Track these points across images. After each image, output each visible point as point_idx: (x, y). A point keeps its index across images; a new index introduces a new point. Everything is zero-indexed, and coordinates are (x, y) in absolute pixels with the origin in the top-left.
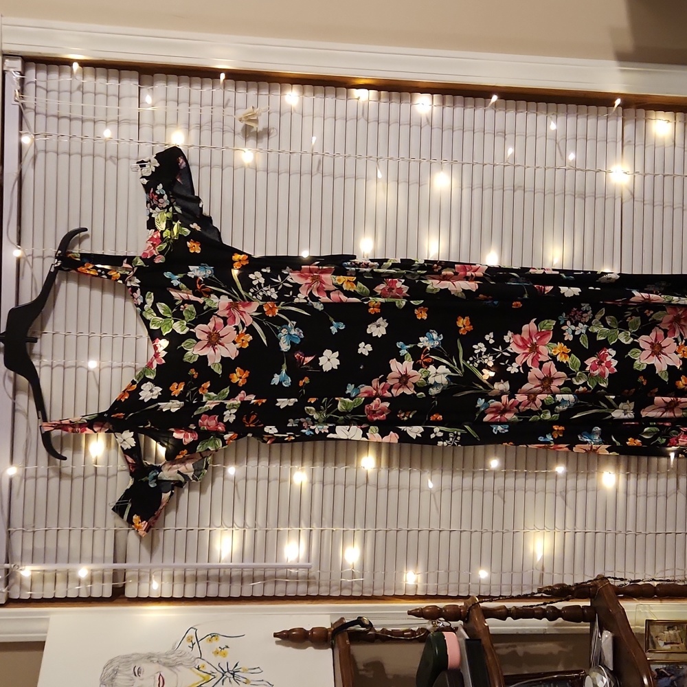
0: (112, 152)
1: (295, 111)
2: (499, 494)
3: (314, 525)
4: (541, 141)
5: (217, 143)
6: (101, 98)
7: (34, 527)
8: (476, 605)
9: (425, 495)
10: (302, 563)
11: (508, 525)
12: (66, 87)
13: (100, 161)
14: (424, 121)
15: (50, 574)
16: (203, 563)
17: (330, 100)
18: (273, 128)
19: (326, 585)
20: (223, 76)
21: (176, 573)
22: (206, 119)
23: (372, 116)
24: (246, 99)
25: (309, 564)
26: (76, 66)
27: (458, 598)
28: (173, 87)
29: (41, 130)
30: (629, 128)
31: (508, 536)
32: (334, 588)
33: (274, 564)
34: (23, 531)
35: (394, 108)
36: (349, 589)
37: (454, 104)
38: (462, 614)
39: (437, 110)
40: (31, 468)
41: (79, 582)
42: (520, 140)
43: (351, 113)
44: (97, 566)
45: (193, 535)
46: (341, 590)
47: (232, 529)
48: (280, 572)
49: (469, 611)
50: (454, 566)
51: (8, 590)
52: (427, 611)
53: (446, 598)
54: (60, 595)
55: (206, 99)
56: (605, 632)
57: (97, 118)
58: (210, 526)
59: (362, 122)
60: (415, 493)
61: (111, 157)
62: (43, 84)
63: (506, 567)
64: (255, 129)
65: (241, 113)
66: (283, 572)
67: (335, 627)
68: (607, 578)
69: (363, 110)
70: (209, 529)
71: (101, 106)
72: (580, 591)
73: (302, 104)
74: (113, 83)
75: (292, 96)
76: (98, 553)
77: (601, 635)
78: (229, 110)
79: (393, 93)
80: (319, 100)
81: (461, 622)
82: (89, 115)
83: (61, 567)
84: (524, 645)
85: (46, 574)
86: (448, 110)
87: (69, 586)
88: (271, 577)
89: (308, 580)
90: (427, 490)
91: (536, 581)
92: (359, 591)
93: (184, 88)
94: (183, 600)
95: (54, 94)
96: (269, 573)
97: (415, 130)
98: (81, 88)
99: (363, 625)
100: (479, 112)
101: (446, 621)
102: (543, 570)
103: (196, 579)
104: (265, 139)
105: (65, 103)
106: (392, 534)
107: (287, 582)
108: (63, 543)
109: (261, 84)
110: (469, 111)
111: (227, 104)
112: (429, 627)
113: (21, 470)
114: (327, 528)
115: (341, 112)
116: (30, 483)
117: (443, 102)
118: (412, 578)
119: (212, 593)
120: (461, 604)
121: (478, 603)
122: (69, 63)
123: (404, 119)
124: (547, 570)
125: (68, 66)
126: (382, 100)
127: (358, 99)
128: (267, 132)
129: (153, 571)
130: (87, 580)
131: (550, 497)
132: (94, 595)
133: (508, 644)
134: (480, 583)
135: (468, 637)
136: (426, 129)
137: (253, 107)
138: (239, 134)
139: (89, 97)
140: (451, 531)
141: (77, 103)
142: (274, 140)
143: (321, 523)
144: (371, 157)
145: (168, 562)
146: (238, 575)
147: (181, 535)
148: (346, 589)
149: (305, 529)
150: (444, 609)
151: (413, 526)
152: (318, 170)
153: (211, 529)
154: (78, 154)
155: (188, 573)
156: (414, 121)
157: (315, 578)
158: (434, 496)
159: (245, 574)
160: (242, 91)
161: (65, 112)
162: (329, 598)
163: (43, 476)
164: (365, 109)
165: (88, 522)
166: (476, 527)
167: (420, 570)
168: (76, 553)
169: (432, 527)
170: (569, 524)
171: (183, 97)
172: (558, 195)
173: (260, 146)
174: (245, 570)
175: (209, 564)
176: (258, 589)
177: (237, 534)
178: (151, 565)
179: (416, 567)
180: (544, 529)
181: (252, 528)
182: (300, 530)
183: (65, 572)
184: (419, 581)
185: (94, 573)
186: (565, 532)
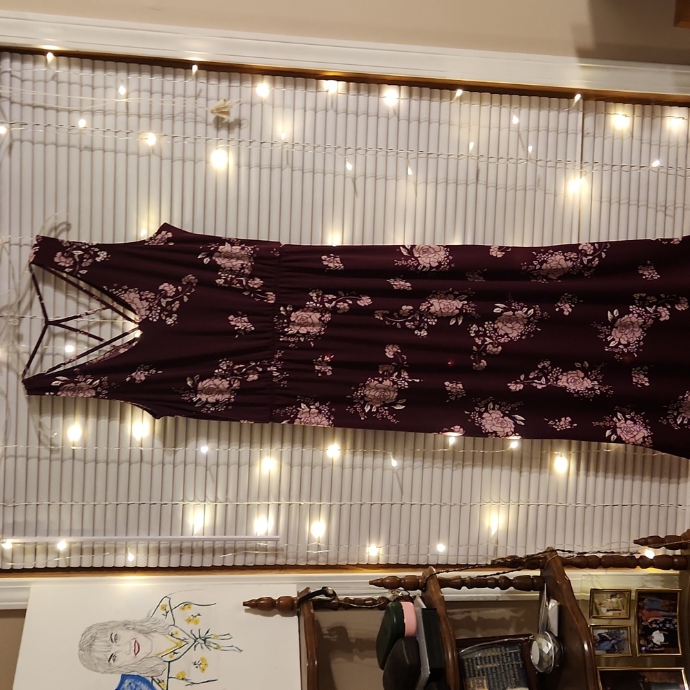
0: (86, 142)
1: (265, 102)
3: (282, 499)
4: (504, 133)
5: (189, 133)
6: (75, 88)
7: (14, 502)
8: (432, 575)
9: (388, 474)
10: (270, 536)
11: (466, 499)
12: (40, 76)
13: (74, 152)
14: (391, 113)
15: (30, 546)
16: (177, 536)
17: (300, 92)
18: (244, 119)
19: (293, 558)
20: (195, 68)
21: (151, 546)
22: (178, 109)
23: (341, 107)
24: (218, 90)
25: (277, 537)
26: (50, 57)
27: (417, 567)
28: (146, 78)
29: (16, 118)
30: (589, 120)
31: (465, 509)
32: (299, 561)
33: (244, 537)
34: (4, 506)
35: (362, 101)
36: (315, 559)
37: (421, 97)
38: (420, 584)
39: (404, 103)
40: (11, 447)
41: (58, 554)
42: (484, 132)
43: (321, 105)
44: (76, 539)
45: (167, 509)
46: (308, 561)
47: (204, 503)
48: (249, 545)
49: (426, 581)
50: (414, 539)
52: (387, 581)
53: (406, 566)
54: (40, 565)
55: (179, 90)
56: (552, 600)
57: (72, 108)
58: (183, 501)
59: (331, 114)
60: (378, 472)
61: (86, 148)
62: (18, 74)
63: (463, 540)
64: (226, 121)
65: (213, 105)
66: (252, 544)
67: (301, 597)
68: (555, 551)
69: (332, 103)
70: (182, 503)
71: (76, 97)
72: (531, 562)
73: (273, 95)
74: (87, 73)
75: (263, 88)
76: (77, 527)
77: (549, 604)
78: (202, 101)
79: (361, 84)
80: (289, 91)
81: (419, 591)
82: (63, 105)
83: (41, 539)
84: (478, 611)
85: (26, 546)
86: (414, 103)
87: (49, 557)
88: (241, 549)
89: (276, 551)
90: (390, 468)
91: (491, 553)
92: (324, 561)
93: (157, 79)
94: (157, 570)
95: (28, 84)
96: (238, 545)
97: (383, 121)
98: (55, 77)
99: (327, 595)
100: (445, 105)
101: (405, 590)
102: (497, 543)
103: (170, 551)
104: (236, 130)
105: (40, 93)
106: (356, 509)
107: (256, 554)
108: (43, 517)
109: (234, 74)
110: (435, 104)
111: (199, 95)
112: (389, 596)
113: (1, 449)
114: (294, 502)
115: (310, 104)
116: (10, 461)
117: (410, 95)
118: (374, 551)
119: (185, 563)
120: (419, 574)
121: (435, 574)
122: (43, 53)
123: (372, 110)
124: (502, 542)
125: (42, 56)
126: (350, 93)
127: (327, 91)
128: (239, 123)
129: (128, 544)
130: (66, 552)
131: (505, 474)
132: (72, 566)
133: (463, 610)
134: (437, 555)
135: (425, 607)
136: (393, 121)
137: (225, 100)
138: (210, 124)
139: (64, 87)
140: (411, 505)
141: (52, 94)
142: (245, 131)
143: (289, 498)
144: (339, 147)
145: (143, 535)
146: (210, 547)
147: (155, 509)
148: (312, 559)
149: (273, 503)
150: (404, 579)
151: (376, 500)
152: (288, 163)
153: (184, 503)
154: (53, 144)
155: (162, 546)
156: (382, 113)
157: (283, 551)
158: (397, 475)
159: (216, 546)
160: (213, 82)
161: (39, 102)
162: (296, 568)
163: (22, 456)
164: (335, 101)
165: (66, 497)
166: (436, 500)
167: (382, 543)
168: (54, 527)
169: (394, 501)
170: (523, 497)
171: (156, 87)
172: (529, 189)
173: (232, 136)
174: (217, 542)
175: (182, 537)
176: (229, 560)
177: (209, 508)
178: (127, 538)
179: (378, 540)
180: (499, 502)
181: (224, 502)
182: (269, 504)
183: (45, 544)
184: (381, 553)
185: (73, 546)
186: (519, 505)
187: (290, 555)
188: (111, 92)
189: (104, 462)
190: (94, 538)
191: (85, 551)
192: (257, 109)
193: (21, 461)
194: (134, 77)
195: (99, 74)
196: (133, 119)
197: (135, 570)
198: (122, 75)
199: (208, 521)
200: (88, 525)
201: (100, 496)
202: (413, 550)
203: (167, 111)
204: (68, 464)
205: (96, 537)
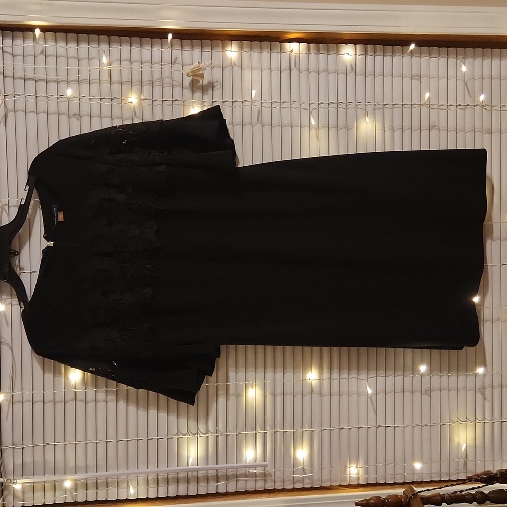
0: (74, 109)
1: (235, 64)
2: (426, 394)
3: (268, 429)
4: (452, 82)
5: (167, 96)
6: (62, 61)
7: (23, 444)
8: (415, 495)
9: (363, 400)
10: (258, 463)
11: (436, 420)
12: (29, 51)
13: (64, 119)
14: (349, 69)
15: (39, 485)
16: (173, 468)
17: (265, 54)
18: (217, 81)
19: (281, 481)
20: (170, 36)
21: (149, 478)
22: (157, 75)
23: (303, 66)
24: (192, 55)
25: (265, 463)
26: (37, 31)
27: (394, 485)
28: (126, 48)
29: (9, 91)
31: (436, 429)
32: (287, 483)
33: (235, 465)
34: (13, 447)
35: (322, 59)
36: (301, 482)
37: (375, 53)
38: (403, 504)
39: (360, 59)
40: (17, 393)
41: (66, 491)
42: (434, 82)
43: (285, 65)
44: (81, 476)
45: (163, 443)
46: (294, 484)
47: (196, 436)
48: (240, 472)
49: (409, 500)
50: (390, 458)
51: (3, 501)
52: (372, 501)
53: (385, 485)
54: (49, 502)
55: (157, 58)
57: (60, 78)
58: (177, 435)
59: (294, 73)
60: (354, 398)
61: (74, 114)
62: (9, 50)
63: (436, 457)
64: (201, 83)
65: (187, 69)
66: (243, 471)
69: (295, 62)
70: (176, 437)
71: (63, 67)
73: (241, 58)
74: (72, 46)
75: (232, 52)
76: (81, 463)
78: (177, 67)
79: (321, 44)
80: (256, 55)
82: (52, 76)
83: (49, 477)
85: (36, 485)
86: (369, 58)
87: (57, 495)
88: (233, 476)
89: (265, 477)
90: (365, 395)
92: (309, 483)
93: (136, 49)
94: (157, 500)
95: (19, 59)
96: (230, 472)
97: (341, 77)
98: (43, 52)
100: (397, 59)
102: (467, 458)
103: (168, 481)
104: (210, 92)
105: (30, 65)
106: (335, 433)
107: (246, 480)
108: (49, 456)
109: (205, 41)
110: (388, 59)
111: (175, 62)
113: (9, 396)
114: (280, 431)
115: (275, 65)
116: (18, 406)
117: (365, 52)
118: (354, 471)
119: (182, 492)
120: (399, 491)
122: (31, 29)
123: (332, 67)
124: (470, 457)
125: (31, 33)
126: (311, 52)
127: (291, 52)
128: (211, 85)
129: (129, 478)
130: (72, 489)
131: (470, 394)
132: (78, 501)
134: (413, 473)
136: (351, 77)
137: (199, 63)
138: (187, 88)
139: (51, 60)
140: (386, 427)
141: (41, 65)
142: (217, 92)
143: (274, 426)
144: (303, 103)
145: (142, 468)
146: (205, 476)
147: (152, 444)
148: (298, 481)
149: (259, 433)
150: (387, 499)
151: (354, 425)
152: (258, 120)
153: (178, 437)
154: (44, 112)
155: (159, 477)
156: (340, 69)
157: (271, 476)
158: (371, 400)
159: (209, 475)
160: (187, 49)
161: (30, 74)
162: (283, 491)
163: (28, 401)
164: (297, 60)
165: (70, 436)
166: (408, 422)
167: (361, 465)
168: (60, 465)
169: (370, 424)
170: (488, 416)
171: (136, 56)
172: (469, 132)
173: (206, 98)
174: (210, 472)
175: (178, 468)
176: (222, 487)
177: (202, 440)
178: (127, 472)
179: (358, 461)
180: (467, 421)
181: (214, 434)
182: (256, 434)
183: (52, 482)
184: (360, 474)
185: (78, 482)
186: (485, 423)
187: (277, 479)
188: (95, 62)
189: (103, 401)
190: (97, 474)
191: (89, 486)
192: (227, 72)
193: (28, 406)
194: (115, 48)
195: (84, 47)
196: (116, 87)
197: (137, 501)
198: (104, 46)
199: (201, 452)
201: (101, 435)
202: (390, 470)
203: (146, 77)
204: (70, 405)
205: (99, 473)
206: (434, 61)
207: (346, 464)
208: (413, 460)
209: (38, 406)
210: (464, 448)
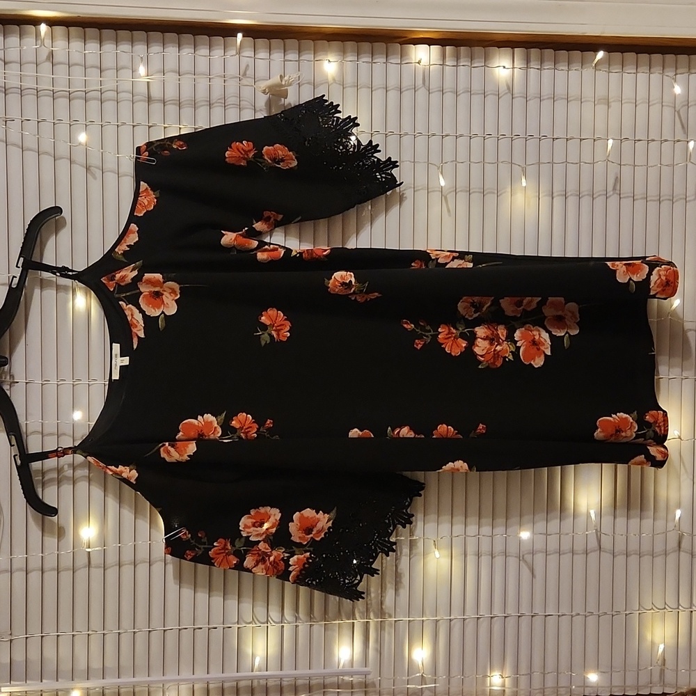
1: (334, 80)
3: (372, 616)
4: (655, 110)
6: (77, 70)
7: (11, 634)
10: (356, 668)
11: (620, 606)
12: (29, 56)
14: (503, 88)
15: (34, 695)
16: (231, 673)
19: (389, 694)
21: (196, 686)
22: (217, 94)
23: (434, 84)
24: (270, 67)
25: (367, 669)
26: (43, 27)
28: (172, 50)
31: (619, 620)
33: (322, 671)
35: (464, 71)
37: (542, 64)
39: (519, 74)
40: (3, 558)
42: (628, 109)
43: (407, 82)
44: (95, 683)
45: (217, 635)
47: (266, 625)
48: (328, 681)
50: (550, 665)
58: (238, 623)
59: (421, 93)
65: (263, 85)
66: (333, 680)
69: (423, 78)
70: (237, 626)
71: (78, 77)
73: (342, 71)
74: (93, 47)
76: (96, 664)
79: (462, 48)
80: (365, 65)
83: (49, 685)
86: (533, 73)
88: (318, 687)
89: (366, 688)
91: (656, 679)
93: (187, 52)
95: (14, 67)
96: (314, 681)
97: (491, 100)
98: (50, 56)
100: (574, 74)
102: (664, 665)
103: (222, 692)
106: (470, 625)
107: (338, 692)
108: (50, 653)
109: (288, 41)
110: (561, 75)
111: (244, 75)
114: (389, 619)
115: (393, 81)
116: (4, 579)
117: (528, 61)
118: (497, 682)
122: (35, 21)
123: (476, 86)
124: (670, 664)
125: (34, 27)
126: (447, 62)
127: (418, 63)
129: (166, 686)
134: (584, 686)
136: (505, 101)
139: (61, 69)
140: (546, 616)
141: (46, 74)
143: (381, 612)
144: (434, 135)
145: (186, 674)
146: (277, 685)
147: (201, 635)
148: (414, 694)
151: (498, 612)
153: (239, 626)
155: (211, 686)
156: (489, 89)
157: (375, 686)
159: (284, 684)
160: (263, 55)
163: (20, 570)
164: (427, 75)
165: (80, 624)
166: (578, 608)
167: (508, 672)
169: (522, 611)
171: (186, 65)
174: (285, 680)
175: (239, 674)
177: (273, 630)
178: (164, 678)
179: (502, 668)
180: (665, 608)
181: (293, 622)
182: (353, 623)
183: (53, 691)
184: (506, 686)
185: (91, 691)
186: (692, 612)
187: (383, 691)
188: (126, 74)
189: (130, 563)
190: (119, 680)
195: (109, 47)
196: (156, 107)
198: (140, 48)
200: (111, 662)
202: (550, 681)
203: (202, 95)
204: (82, 574)
205: (123, 680)
206: (628, 78)
207: (486, 672)
208: (585, 668)
209: (35, 577)
210: (661, 650)
